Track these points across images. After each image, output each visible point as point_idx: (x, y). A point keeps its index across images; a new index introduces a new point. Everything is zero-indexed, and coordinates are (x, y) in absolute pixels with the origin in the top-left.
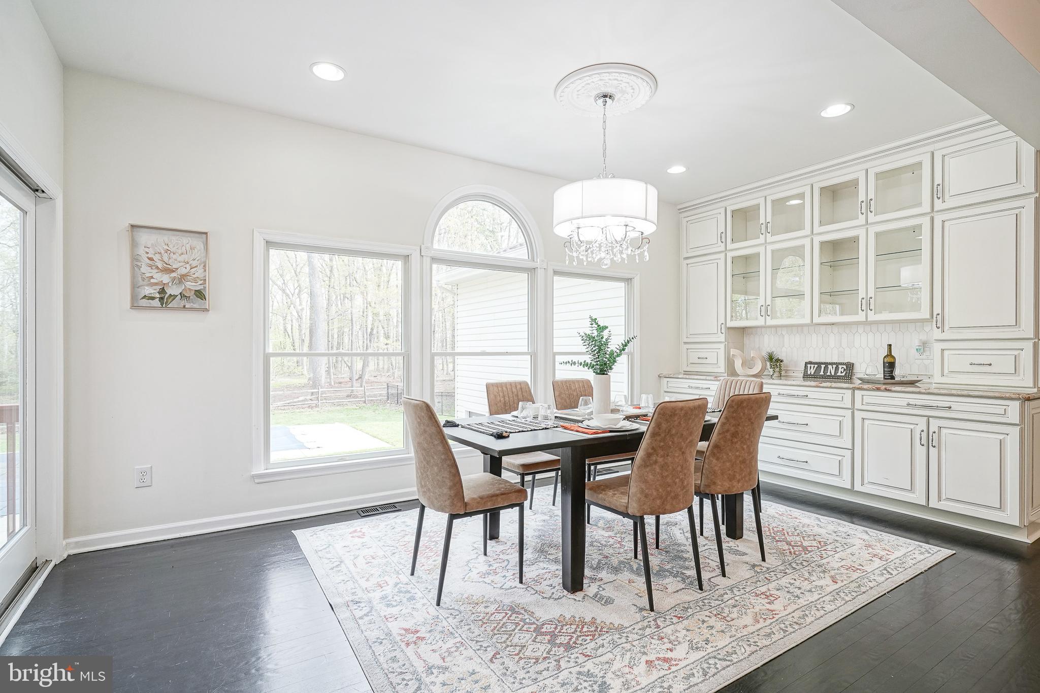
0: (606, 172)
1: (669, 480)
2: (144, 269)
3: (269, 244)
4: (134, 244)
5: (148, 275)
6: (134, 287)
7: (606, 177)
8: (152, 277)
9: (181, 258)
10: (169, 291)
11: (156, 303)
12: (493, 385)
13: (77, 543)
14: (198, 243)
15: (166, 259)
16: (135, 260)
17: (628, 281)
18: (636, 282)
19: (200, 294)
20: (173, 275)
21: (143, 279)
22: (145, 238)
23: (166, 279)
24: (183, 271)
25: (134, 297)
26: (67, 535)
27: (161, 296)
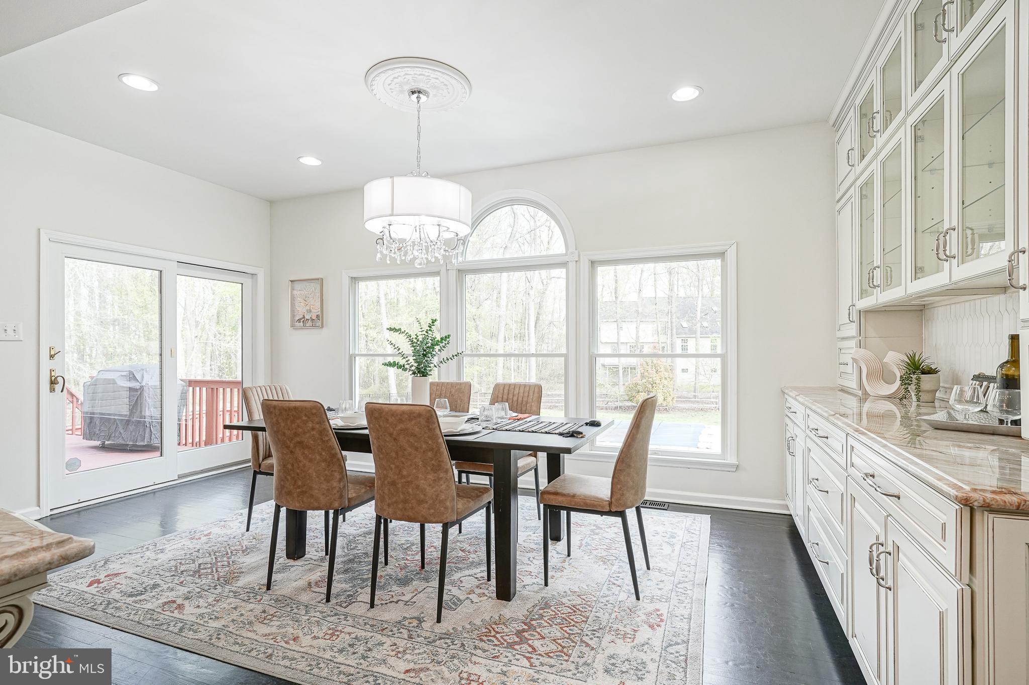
0: (419, 171)
2: (297, 305)
5: (298, 309)
7: (419, 175)
10: (306, 317)
19: (318, 317)
21: (296, 311)
22: (296, 286)
25: (292, 322)
27: (303, 320)
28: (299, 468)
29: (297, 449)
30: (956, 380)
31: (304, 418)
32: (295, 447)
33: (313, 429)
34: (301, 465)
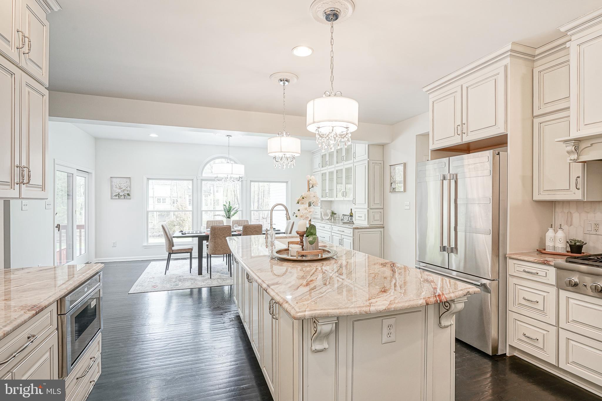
1: (216, 246)
2: (114, 188)
3: (148, 179)
4: (111, 182)
5: (115, 190)
6: (112, 193)
8: (116, 191)
9: (123, 185)
10: (120, 194)
11: (117, 197)
12: (209, 221)
13: (98, 260)
14: (128, 180)
15: (119, 185)
16: (112, 186)
17: (287, 182)
18: (289, 183)
19: (128, 195)
20: (121, 190)
21: (114, 191)
22: (114, 180)
23: (120, 191)
24: (124, 188)
25: (111, 196)
26: (96, 257)
27: (118, 195)
28: (223, 243)
29: (223, 238)
30: (339, 216)
31: (227, 230)
32: (222, 238)
33: (228, 233)
34: (224, 242)
